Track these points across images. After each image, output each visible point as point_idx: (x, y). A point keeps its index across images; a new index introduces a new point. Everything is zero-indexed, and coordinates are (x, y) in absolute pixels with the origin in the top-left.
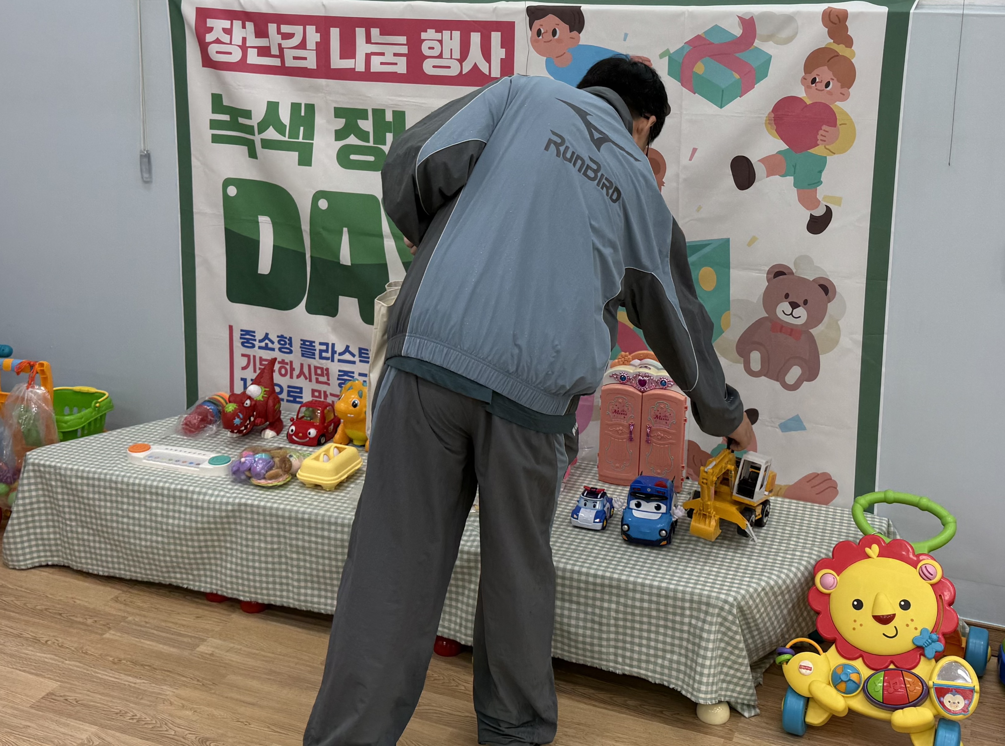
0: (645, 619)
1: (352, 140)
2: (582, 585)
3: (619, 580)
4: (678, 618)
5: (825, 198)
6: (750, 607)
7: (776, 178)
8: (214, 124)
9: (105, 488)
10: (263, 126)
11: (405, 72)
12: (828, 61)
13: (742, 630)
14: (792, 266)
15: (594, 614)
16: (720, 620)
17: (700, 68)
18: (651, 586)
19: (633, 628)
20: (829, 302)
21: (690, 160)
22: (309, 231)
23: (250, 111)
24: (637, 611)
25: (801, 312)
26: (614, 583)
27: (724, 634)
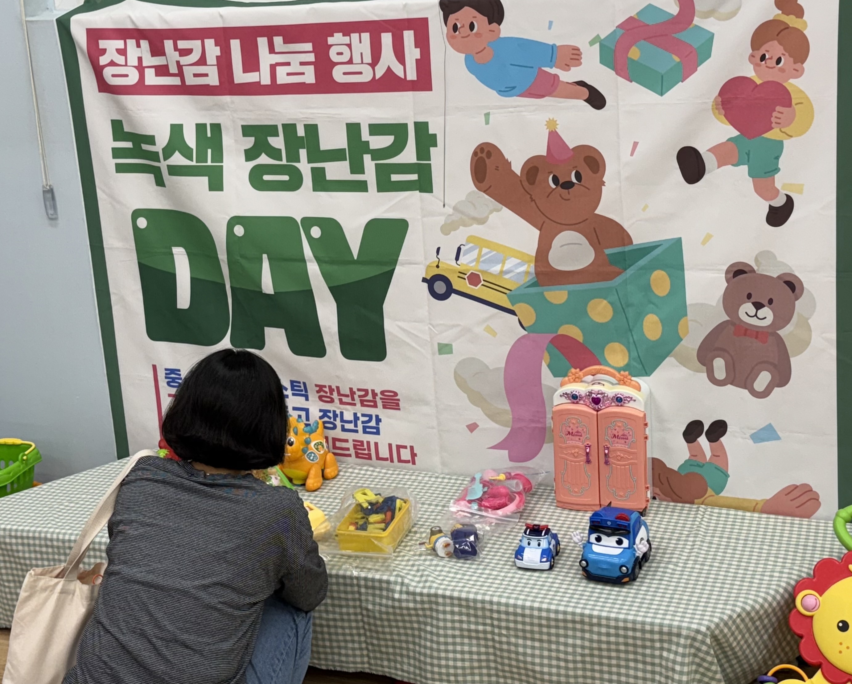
0: (613, 654)
1: (264, 159)
2: (544, 622)
3: (582, 615)
4: (648, 651)
5: (784, 186)
6: (725, 636)
7: (729, 168)
8: (117, 153)
9: (40, 546)
10: (168, 152)
11: (313, 81)
12: (777, 35)
13: (719, 660)
14: (753, 264)
15: (558, 651)
16: (693, 651)
17: (634, 53)
18: (617, 620)
19: (601, 664)
20: (797, 299)
21: (632, 154)
22: (226, 260)
23: (153, 137)
24: (604, 646)
25: (766, 312)
26: (578, 618)
27: (699, 665)
